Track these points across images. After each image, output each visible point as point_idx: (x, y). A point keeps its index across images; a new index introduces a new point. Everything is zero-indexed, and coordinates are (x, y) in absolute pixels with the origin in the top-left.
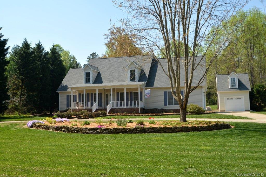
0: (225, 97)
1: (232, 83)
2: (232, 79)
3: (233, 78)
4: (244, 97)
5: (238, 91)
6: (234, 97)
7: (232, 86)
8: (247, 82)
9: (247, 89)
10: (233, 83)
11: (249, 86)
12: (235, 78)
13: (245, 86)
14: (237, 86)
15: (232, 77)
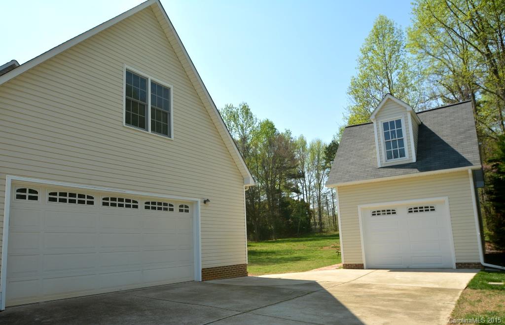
0: (360, 207)
1: (388, 145)
2: (386, 125)
3: (392, 123)
4: (447, 203)
5: (415, 174)
6: (401, 205)
7: (389, 157)
8: (460, 133)
9: (461, 162)
10: (394, 142)
11: (469, 150)
12: (399, 122)
13: (453, 151)
14: (410, 154)
15: (388, 120)
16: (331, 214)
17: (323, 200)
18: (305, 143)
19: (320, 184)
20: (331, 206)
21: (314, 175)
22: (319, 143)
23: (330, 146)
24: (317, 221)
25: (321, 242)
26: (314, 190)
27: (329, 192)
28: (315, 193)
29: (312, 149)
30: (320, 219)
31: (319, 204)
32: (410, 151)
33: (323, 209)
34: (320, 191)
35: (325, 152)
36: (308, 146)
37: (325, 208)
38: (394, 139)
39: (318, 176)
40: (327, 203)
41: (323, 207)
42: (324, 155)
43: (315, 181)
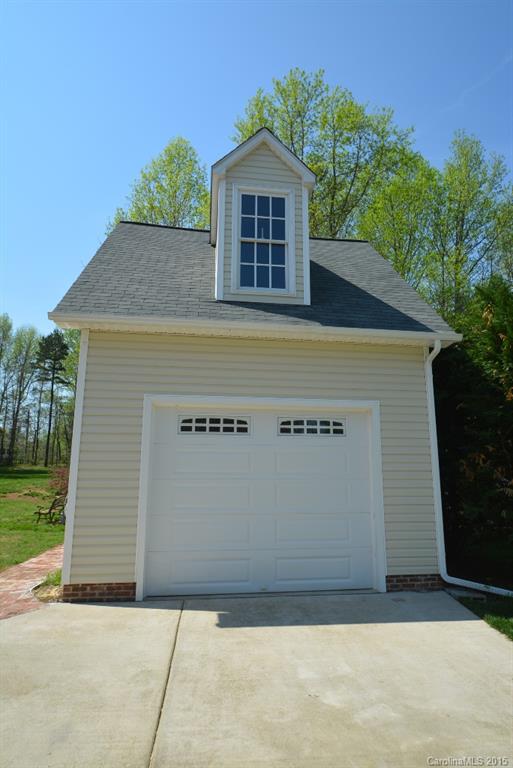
0: (149, 401)
1: (246, 250)
2: (248, 202)
3: (263, 200)
4: (376, 416)
5: (315, 331)
6: (263, 409)
7: (246, 279)
10: (263, 246)
12: (279, 205)
14: (299, 284)
15: (257, 190)
16: (31, 439)
17: (22, 416)
18: (10, 327)
19: (21, 393)
20: (33, 428)
21: (15, 377)
22: (33, 332)
23: (49, 337)
24: (6, 448)
25: (6, 483)
26: (11, 399)
27: (34, 405)
28: (10, 405)
29: (19, 338)
30: (12, 445)
31: (15, 420)
32: (299, 277)
33: (19, 431)
34: (19, 403)
35: (40, 344)
36: (14, 332)
37: (23, 429)
38: (262, 240)
39: (20, 381)
40: (27, 421)
41: (19, 427)
42: (38, 349)
43: (15, 387)
